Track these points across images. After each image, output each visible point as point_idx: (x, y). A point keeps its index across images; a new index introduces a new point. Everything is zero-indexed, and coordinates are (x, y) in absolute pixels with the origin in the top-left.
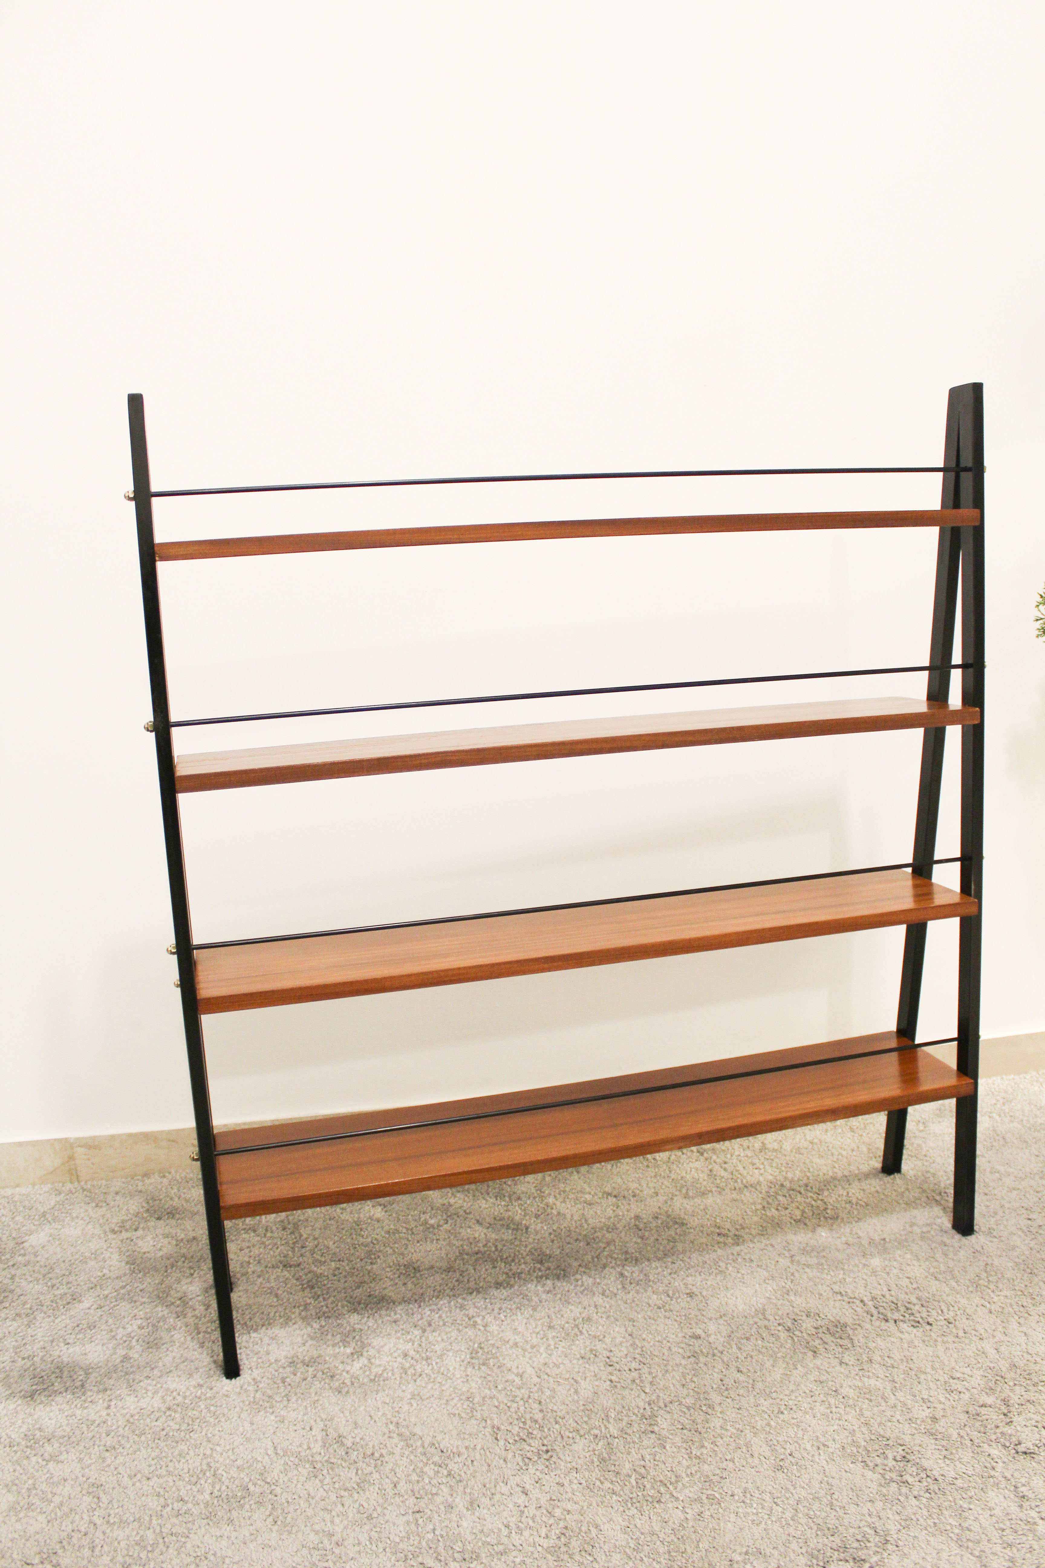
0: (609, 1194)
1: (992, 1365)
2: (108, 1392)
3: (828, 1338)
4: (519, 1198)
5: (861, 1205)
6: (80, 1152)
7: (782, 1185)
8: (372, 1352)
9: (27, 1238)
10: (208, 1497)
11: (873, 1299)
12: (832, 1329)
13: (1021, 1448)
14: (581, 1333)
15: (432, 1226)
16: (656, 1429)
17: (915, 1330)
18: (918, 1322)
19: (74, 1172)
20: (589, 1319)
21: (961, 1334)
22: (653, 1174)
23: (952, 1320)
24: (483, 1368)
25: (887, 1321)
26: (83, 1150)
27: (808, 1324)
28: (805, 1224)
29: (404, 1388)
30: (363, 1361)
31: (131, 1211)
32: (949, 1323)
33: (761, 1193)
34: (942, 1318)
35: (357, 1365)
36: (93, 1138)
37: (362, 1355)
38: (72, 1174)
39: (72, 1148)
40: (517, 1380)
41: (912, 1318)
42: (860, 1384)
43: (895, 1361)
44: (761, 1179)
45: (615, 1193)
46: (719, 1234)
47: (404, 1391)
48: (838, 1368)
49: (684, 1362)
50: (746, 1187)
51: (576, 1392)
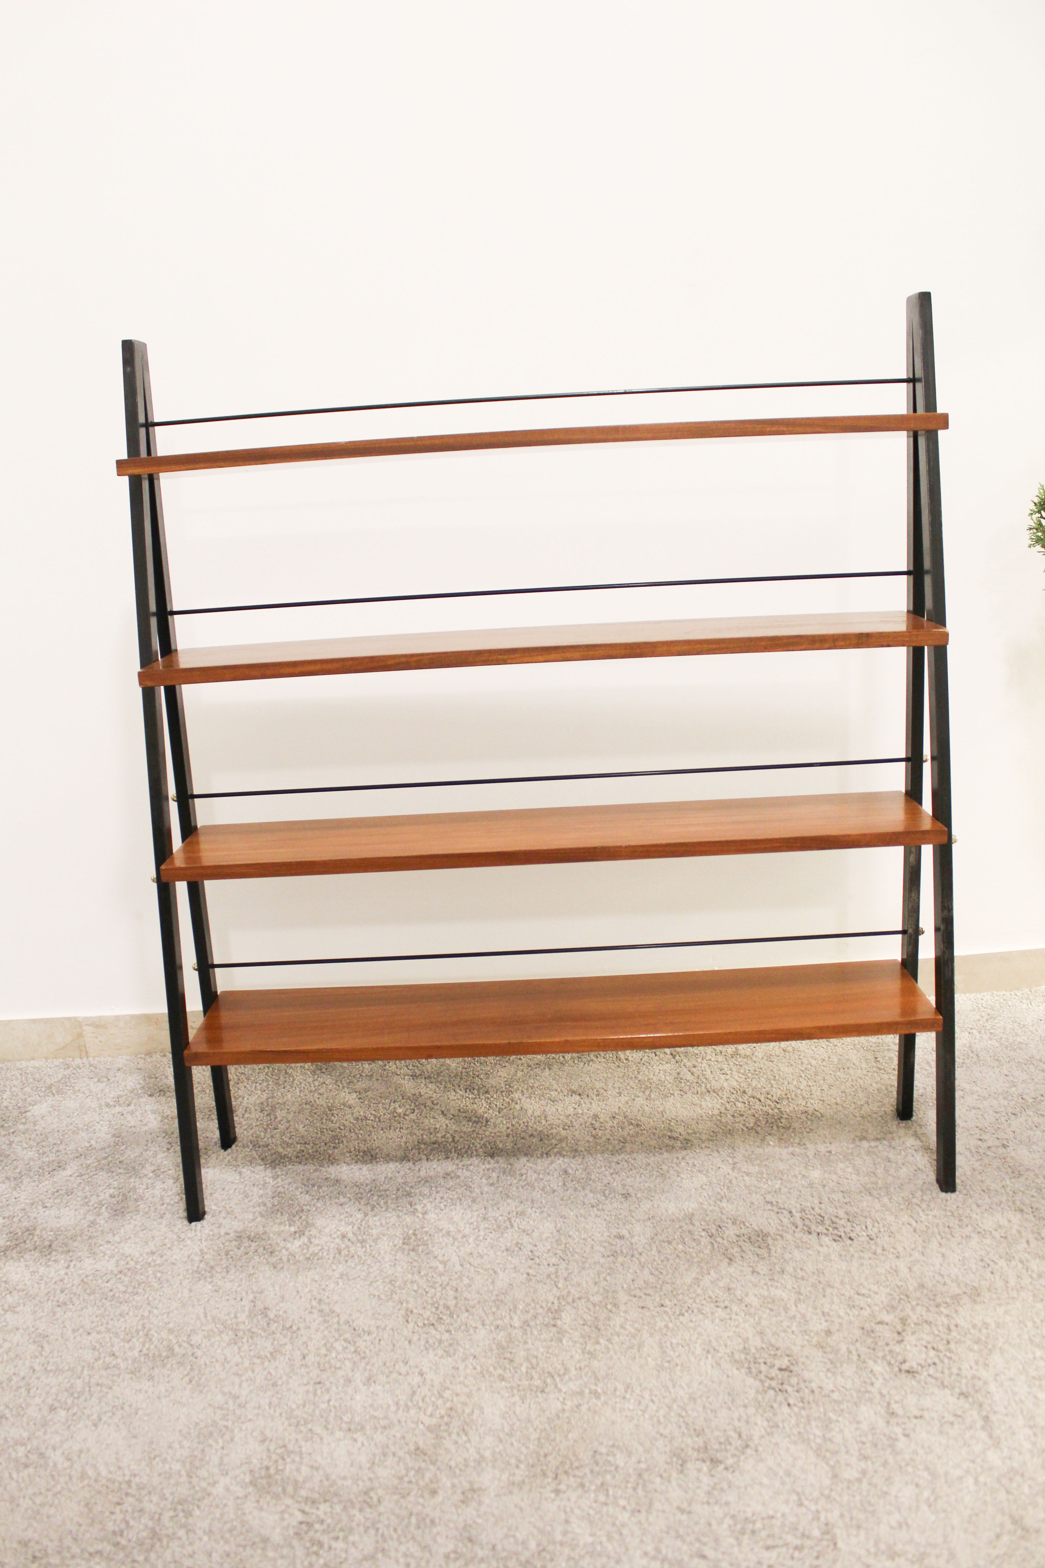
0: (574, 1092)
1: (899, 1284)
2: (71, 1254)
3: (747, 1246)
4: (487, 1092)
5: (817, 1116)
6: (88, 1030)
7: (744, 1092)
8: (314, 1232)
9: (31, 1108)
10: (136, 1353)
11: (803, 1210)
12: (753, 1238)
13: (905, 1367)
14: (512, 1226)
15: (399, 1115)
16: (559, 1322)
17: (834, 1244)
18: (840, 1237)
19: (84, 1049)
20: (522, 1213)
21: (879, 1251)
22: (621, 1075)
23: (874, 1236)
24: (412, 1253)
25: (810, 1233)
26: (91, 1029)
27: (731, 1231)
28: (757, 1132)
29: (334, 1267)
30: (304, 1239)
31: (128, 1088)
32: (871, 1239)
33: (722, 1098)
34: (865, 1234)
35: (297, 1243)
36: (100, 1018)
37: (304, 1234)
38: (81, 1051)
39: (81, 1027)
40: (441, 1267)
41: (835, 1232)
42: (766, 1293)
43: (806, 1273)
44: (725, 1084)
45: (580, 1091)
46: (670, 1137)
47: (334, 1270)
48: (750, 1277)
49: (602, 1260)
50: (709, 1092)
51: (493, 1282)
